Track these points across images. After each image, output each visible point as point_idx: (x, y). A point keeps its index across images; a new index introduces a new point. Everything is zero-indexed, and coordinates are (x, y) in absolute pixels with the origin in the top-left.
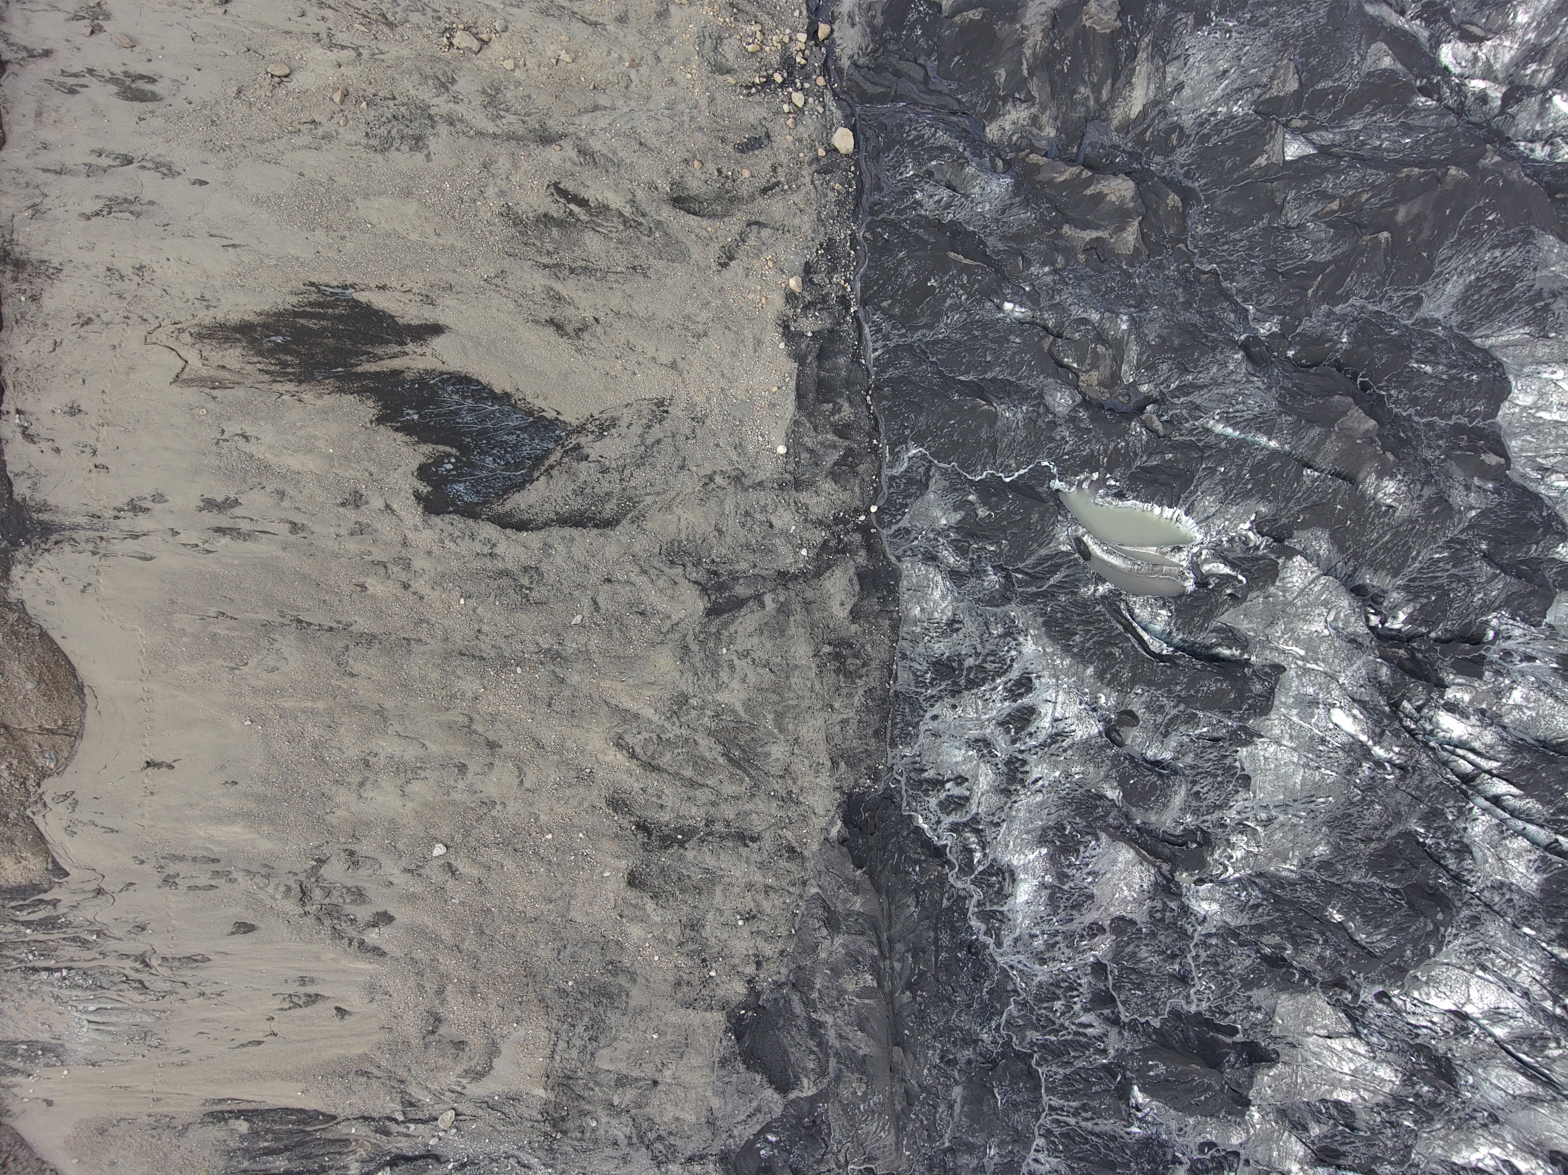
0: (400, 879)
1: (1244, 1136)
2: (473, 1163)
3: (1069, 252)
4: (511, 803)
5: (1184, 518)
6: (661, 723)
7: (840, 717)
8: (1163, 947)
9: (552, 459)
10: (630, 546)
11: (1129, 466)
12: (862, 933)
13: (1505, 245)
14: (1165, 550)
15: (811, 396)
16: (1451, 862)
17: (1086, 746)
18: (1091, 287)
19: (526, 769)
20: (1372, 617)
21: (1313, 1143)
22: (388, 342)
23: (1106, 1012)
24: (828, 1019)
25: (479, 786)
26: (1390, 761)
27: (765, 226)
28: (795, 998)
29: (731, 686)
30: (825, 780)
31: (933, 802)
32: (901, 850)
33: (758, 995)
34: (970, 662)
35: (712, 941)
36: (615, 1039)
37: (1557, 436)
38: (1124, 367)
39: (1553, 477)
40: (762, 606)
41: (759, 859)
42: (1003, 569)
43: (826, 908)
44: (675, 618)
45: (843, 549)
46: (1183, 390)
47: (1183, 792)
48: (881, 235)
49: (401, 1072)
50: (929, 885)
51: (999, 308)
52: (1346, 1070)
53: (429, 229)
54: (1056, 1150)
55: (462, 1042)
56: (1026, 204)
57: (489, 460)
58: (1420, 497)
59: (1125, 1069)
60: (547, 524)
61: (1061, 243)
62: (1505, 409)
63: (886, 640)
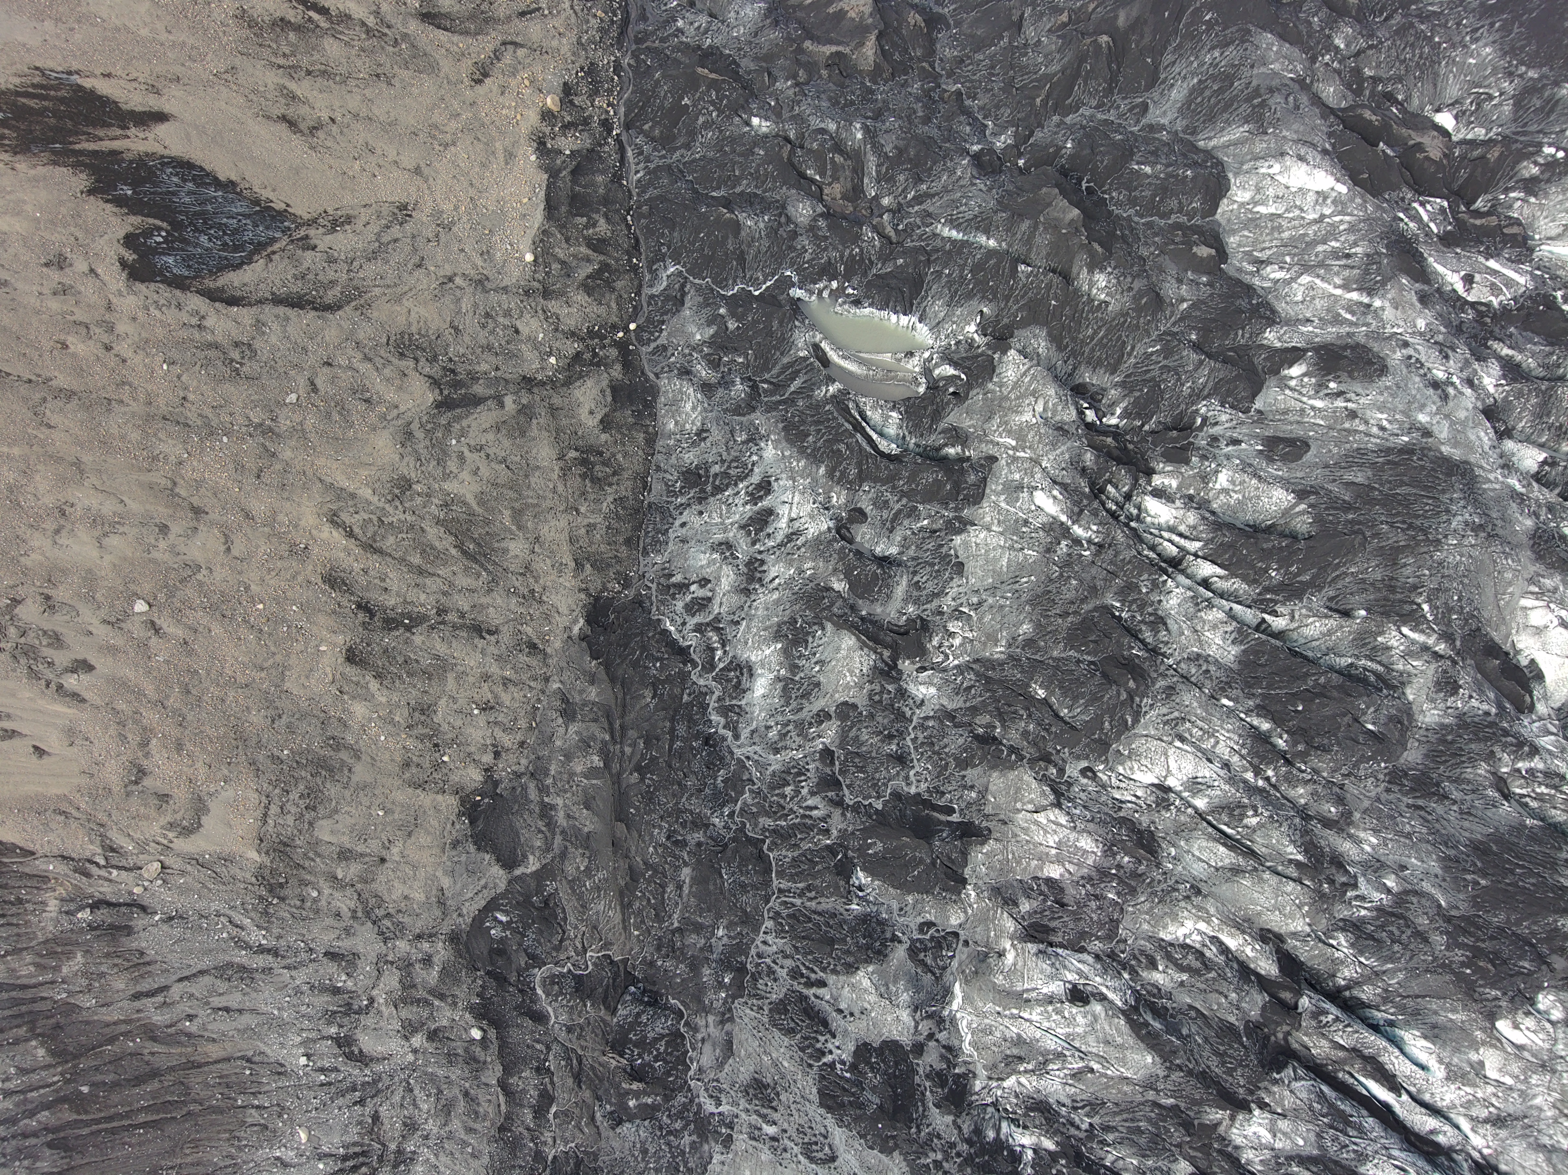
0: (101, 631)
1: (962, 915)
2: (181, 917)
3: (811, 68)
4: (217, 569)
5: (919, 326)
6: (381, 505)
7: (586, 522)
8: (881, 728)
9: (276, 246)
10: (353, 332)
11: (865, 274)
12: (595, 720)
13: (1224, 45)
14: (899, 356)
15: (564, 209)
16: (1147, 635)
17: (817, 541)
18: (830, 99)
19: (233, 537)
20: (1088, 412)
21: (1023, 918)
22: (110, 125)
23: (830, 794)
24: (559, 801)
25: (182, 548)
26: (1090, 541)
27: (522, 46)
28: (532, 786)
29: (461, 476)
30: (568, 581)
31: (679, 605)
32: (644, 648)
33: (496, 784)
34: (716, 469)
35: (445, 727)
36: (336, 811)
37: (1273, 228)
38: (866, 181)
39: (1269, 269)
40: (502, 405)
41: (496, 652)
42: (749, 379)
43: (565, 700)
44: (402, 408)
45: (598, 363)
46: (919, 199)
47: (904, 582)
48: (645, 62)
49: (101, 817)
50: (669, 680)
51: (748, 123)
52: (1051, 844)
53: (160, 26)
54: (783, 931)
55: (167, 795)
56: (776, 23)
57: (204, 239)
58: (1130, 289)
59: (847, 848)
60: (260, 302)
61: (803, 58)
62: (1224, 206)
63: (640, 453)
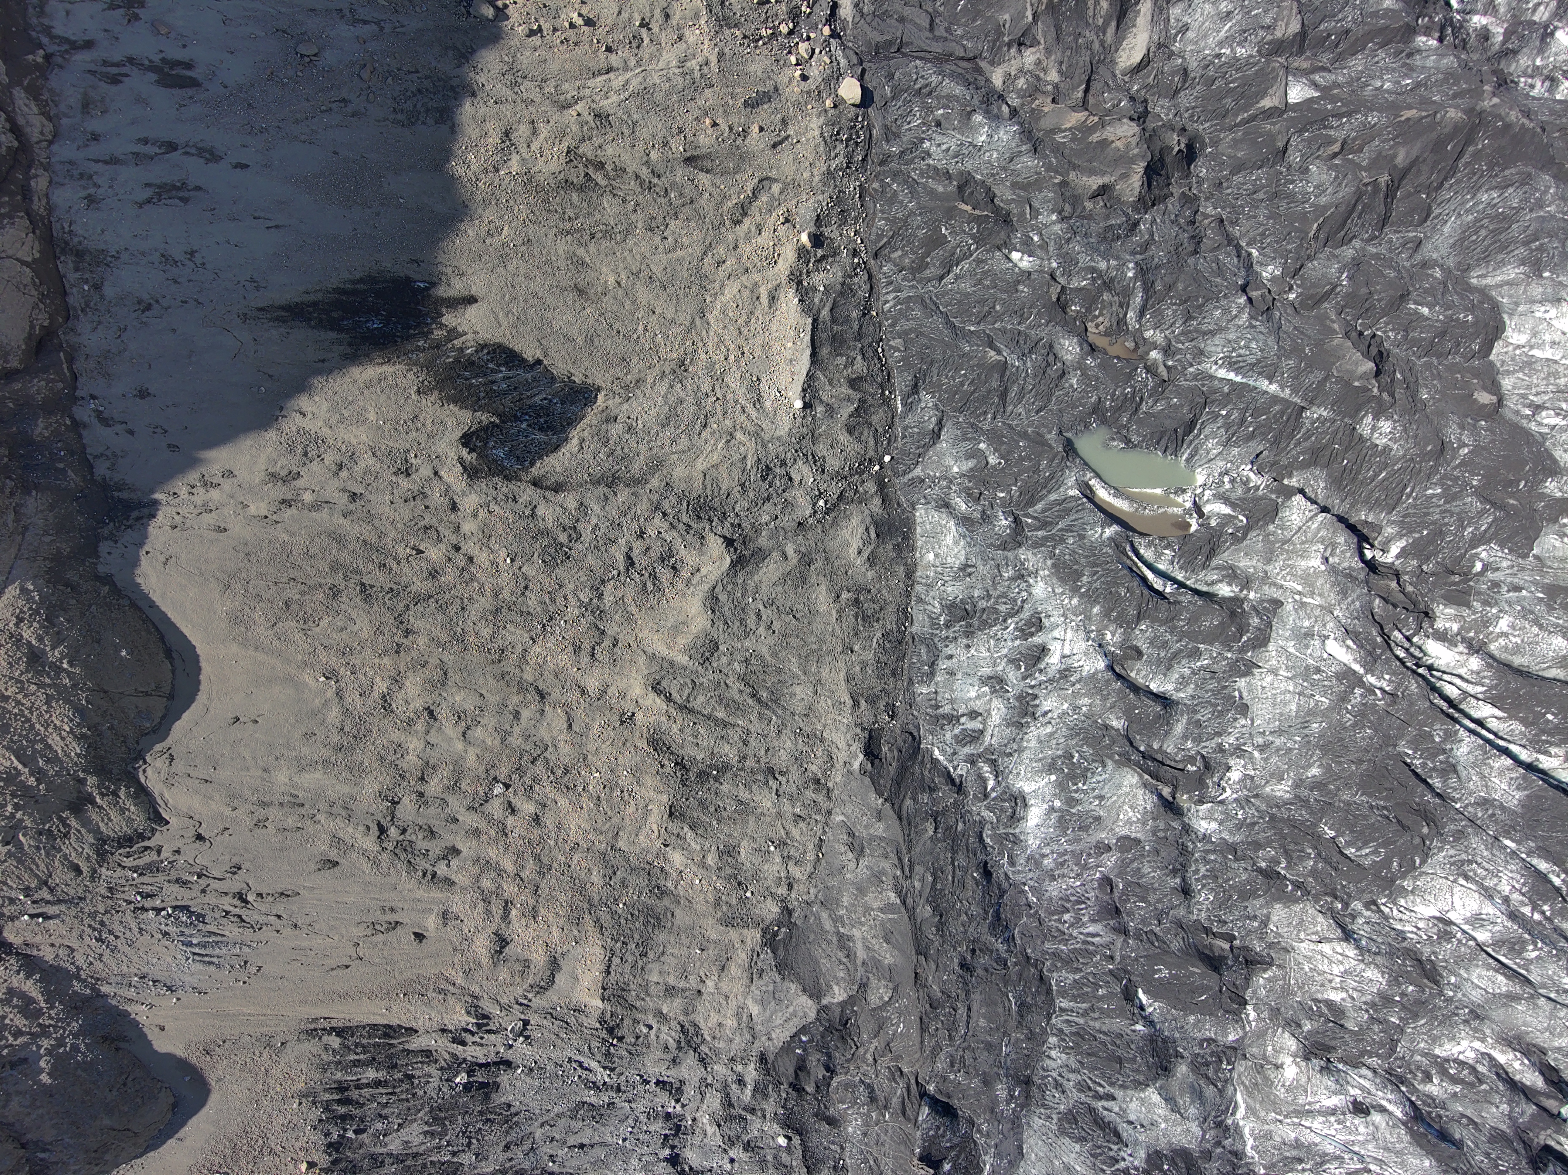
0: (465, 816)
2: (542, 1067)
4: (561, 745)
6: (694, 668)
7: (860, 659)
12: (886, 856)
15: (824, 351)
19: (573, 714)
24: (856, 933)
25: (532, 731)
27: (776, 181)
28: (824, 915)
29: (758, 632)
30: (847, 719)
33: (790, 913)
35: (747, 865)
36: (663, 954)
40: (784, 555)
41: (787, 791)
43: (851, 834)
45: (860, 500)
55: (528, 960)
63: (901, 585)
